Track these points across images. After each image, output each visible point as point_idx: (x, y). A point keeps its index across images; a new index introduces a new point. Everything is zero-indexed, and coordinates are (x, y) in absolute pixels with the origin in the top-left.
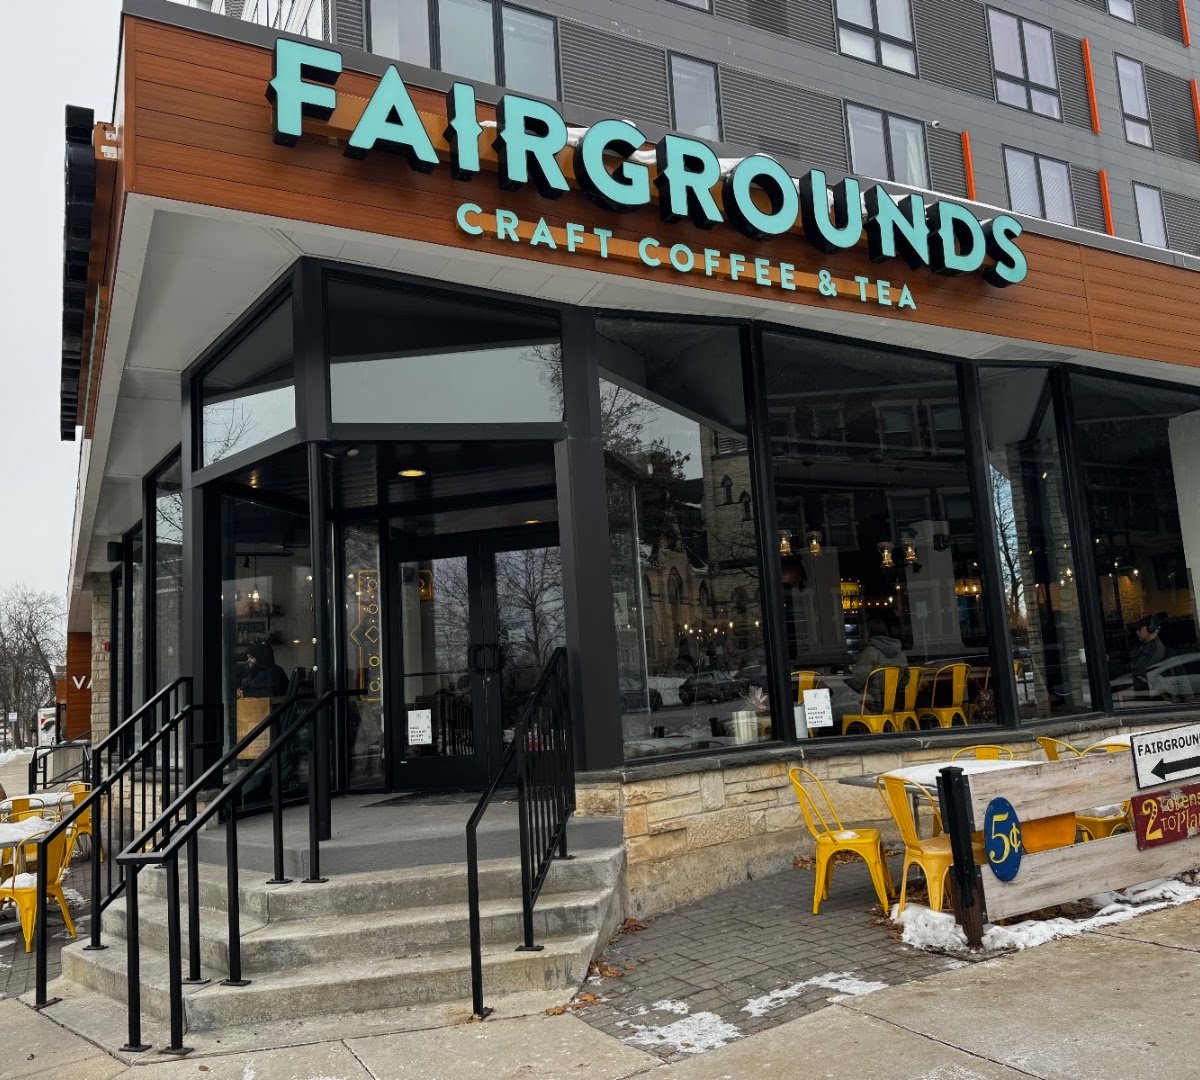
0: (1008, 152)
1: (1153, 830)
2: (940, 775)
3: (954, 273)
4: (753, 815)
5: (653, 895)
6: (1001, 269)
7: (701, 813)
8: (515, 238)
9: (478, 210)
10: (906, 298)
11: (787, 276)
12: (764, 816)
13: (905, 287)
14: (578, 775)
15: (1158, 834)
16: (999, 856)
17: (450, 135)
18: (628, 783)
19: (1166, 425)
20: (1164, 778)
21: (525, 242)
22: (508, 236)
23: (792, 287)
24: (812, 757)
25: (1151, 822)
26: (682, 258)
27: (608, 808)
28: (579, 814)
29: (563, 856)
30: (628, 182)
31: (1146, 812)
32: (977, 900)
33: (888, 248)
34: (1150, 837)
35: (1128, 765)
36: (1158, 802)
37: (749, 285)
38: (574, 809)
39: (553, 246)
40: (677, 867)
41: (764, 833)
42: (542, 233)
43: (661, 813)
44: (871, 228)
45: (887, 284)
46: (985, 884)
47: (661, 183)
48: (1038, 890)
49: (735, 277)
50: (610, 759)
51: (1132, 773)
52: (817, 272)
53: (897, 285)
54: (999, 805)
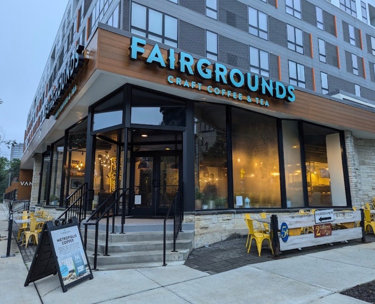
0: (289, 61)
1: (318, 233)
2: (271, 216)
3: (278, 98)
4: (223, 226)
5: (200, 243)
6: (289, 98)
7: (212, 224)
8: (180, 84)
9: (173, 77)
10: (267, 103)
11: (240, 97)
12: (226, 226)
13: (267, 101)
14: (184, 212)
15: (319, 234)
16: (283, 236)
17: (168, 60)
18: (196, 215)
19: (325, 137)
20: (321, 221)
21: (182, 85)
22: (179, 84)
23: (241, 99)
24: (237, 213)
25: (318, 231)
26: (217, 91)
27: (191, 221)
28: (184, 222)
29: (181, 231)
30: (207, 73)
31: (317, 229)
32: (278, 246)
33: (264, 92)
34: (317, 235)
35: (313, 218)
36: (320, 227)
37: (232, 98)
38: (183, 220)
39: (188, 87)
40: (206, 236)
41: (225, 230)
42: (186, 83)
43: (203, 223)
44: (260, 87)
45: (263, 100)
46: (280, 242)
47: (214, 74)
48: (292, 244)
49: (229, 96)
50: (192, 209)
51: (314, 219)
52: (247, 96)
53: (265, 100)
54: (284, 224)
